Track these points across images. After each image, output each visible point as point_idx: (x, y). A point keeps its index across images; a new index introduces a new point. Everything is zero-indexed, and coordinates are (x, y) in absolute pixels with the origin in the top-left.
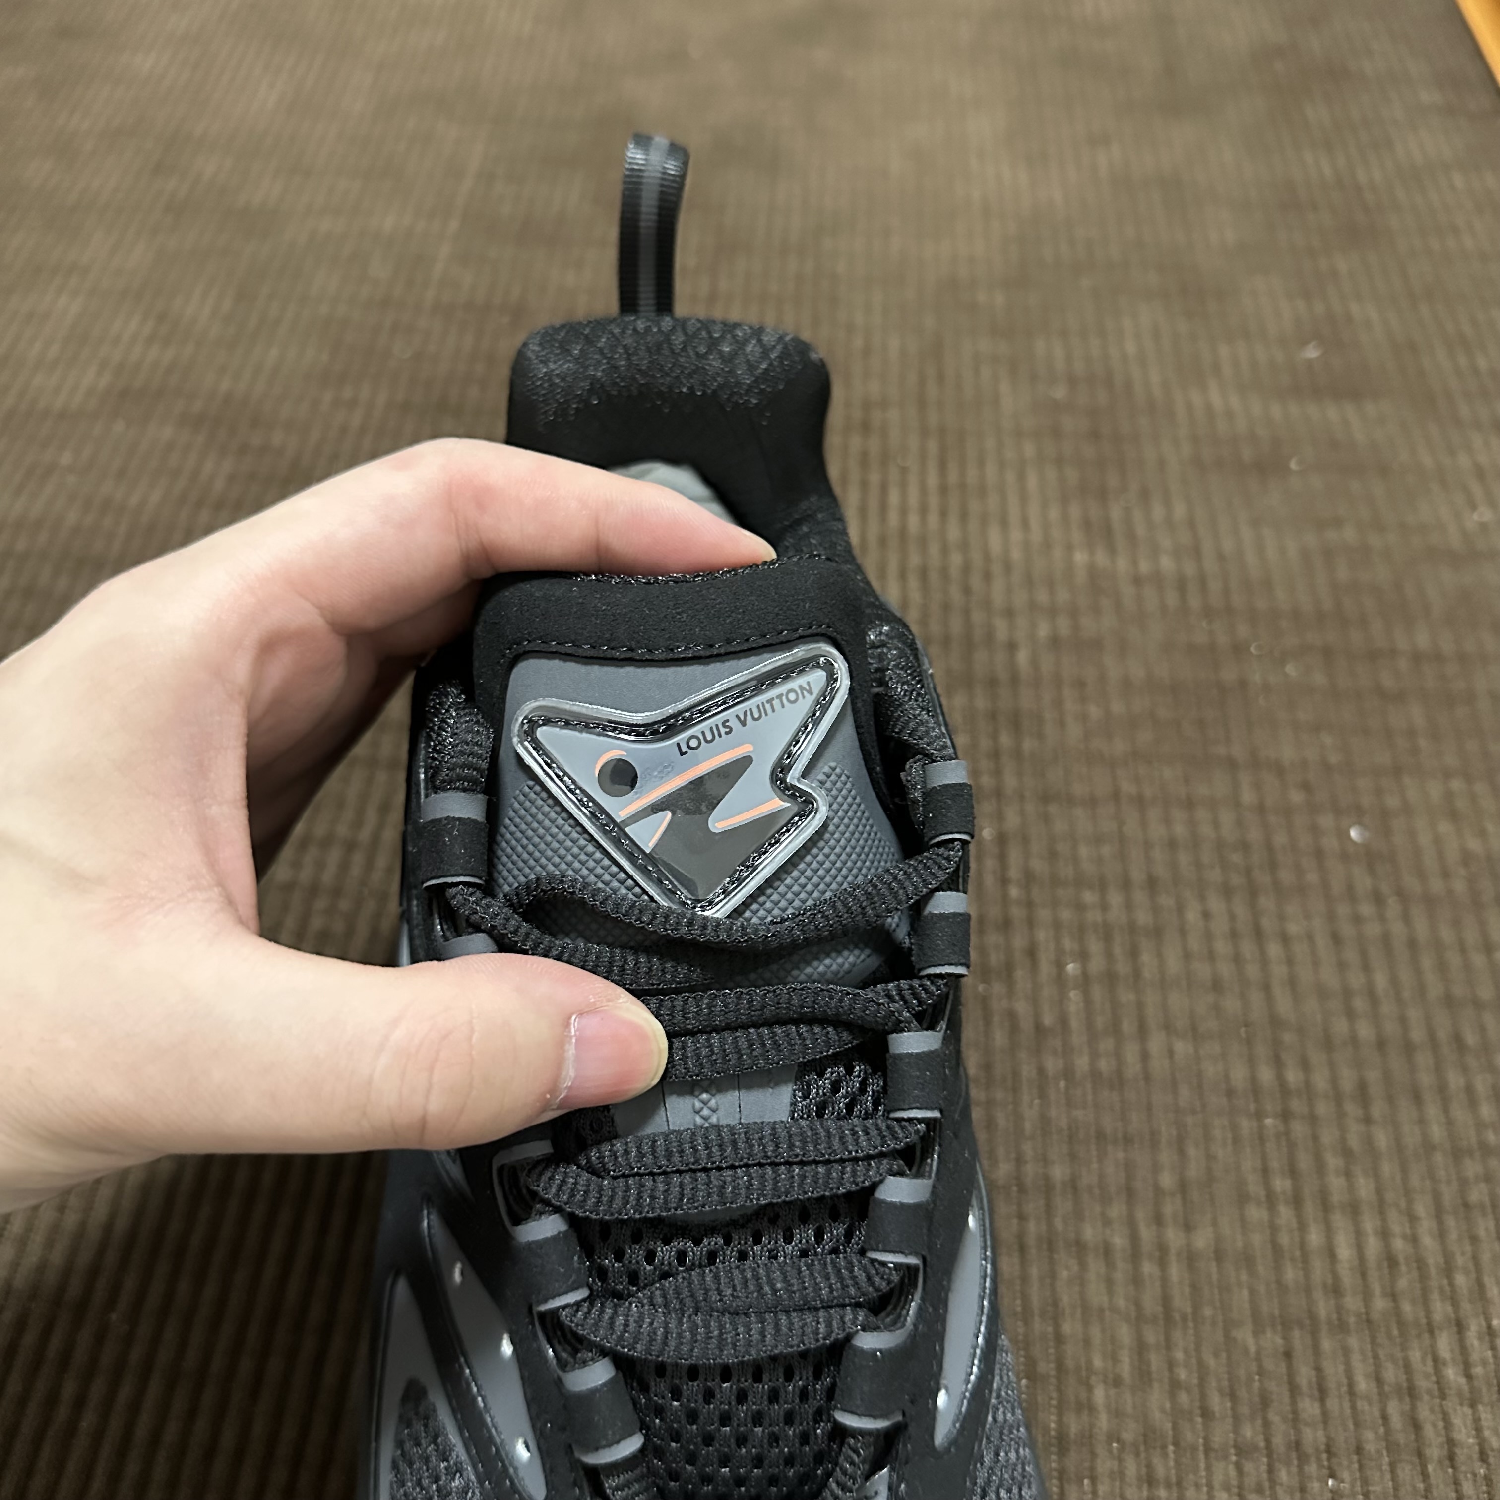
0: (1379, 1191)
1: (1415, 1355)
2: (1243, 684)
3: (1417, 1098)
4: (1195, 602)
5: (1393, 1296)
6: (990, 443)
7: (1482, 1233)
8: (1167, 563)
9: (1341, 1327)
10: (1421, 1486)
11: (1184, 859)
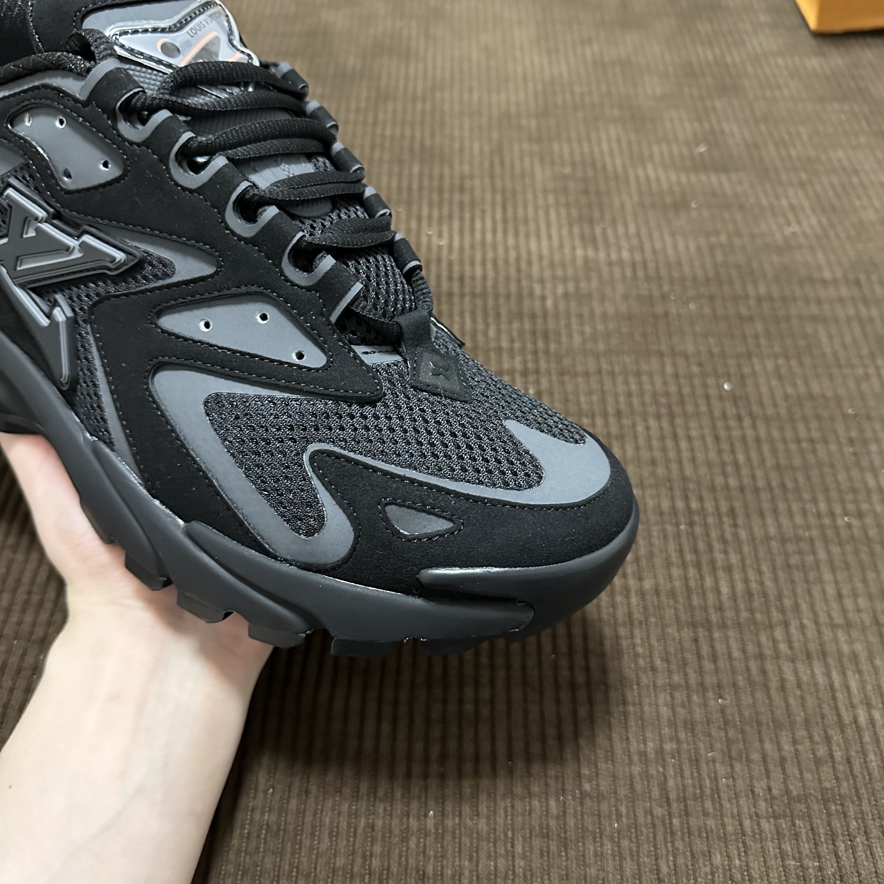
0: (743, 561)
1: (763, 639)
2: (666, 314)
3: (762, 515)
4: (640, 273)
5: (751, 611)
6: (530, 197)
7: (797, 579)
8: (625, 255)
9: (723, 626)
10: (767, 701)
11: (636, 401)
